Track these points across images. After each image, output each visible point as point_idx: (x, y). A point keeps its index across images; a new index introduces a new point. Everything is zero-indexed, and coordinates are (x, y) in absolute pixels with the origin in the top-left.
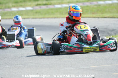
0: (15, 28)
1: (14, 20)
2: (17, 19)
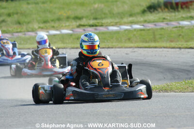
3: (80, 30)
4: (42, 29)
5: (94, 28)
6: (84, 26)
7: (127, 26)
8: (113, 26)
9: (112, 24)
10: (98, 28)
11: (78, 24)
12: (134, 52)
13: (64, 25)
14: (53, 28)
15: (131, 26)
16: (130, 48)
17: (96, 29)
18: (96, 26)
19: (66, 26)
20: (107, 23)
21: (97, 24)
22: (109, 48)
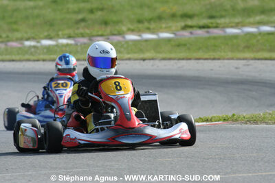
0: (62, 84)
1: (57, 64)
2: (67, 63)
3: (186, 33)
4: (132, 31)
5: (206, 30)
6: (191, 27)
7: (252, 27)
8: (232, 27)
9: (230, 25)
10: (211, 30)
11: (183, 24)
12: (248, 65)
13: (164, 26)
14: (149, 30)
15: (257, 28)
16: (244, 59)
17: (208, 32)
18: (208, 27)
19: (166, 28)
20: (225, 23)
21: (210, 25)
22: (214, 59)
